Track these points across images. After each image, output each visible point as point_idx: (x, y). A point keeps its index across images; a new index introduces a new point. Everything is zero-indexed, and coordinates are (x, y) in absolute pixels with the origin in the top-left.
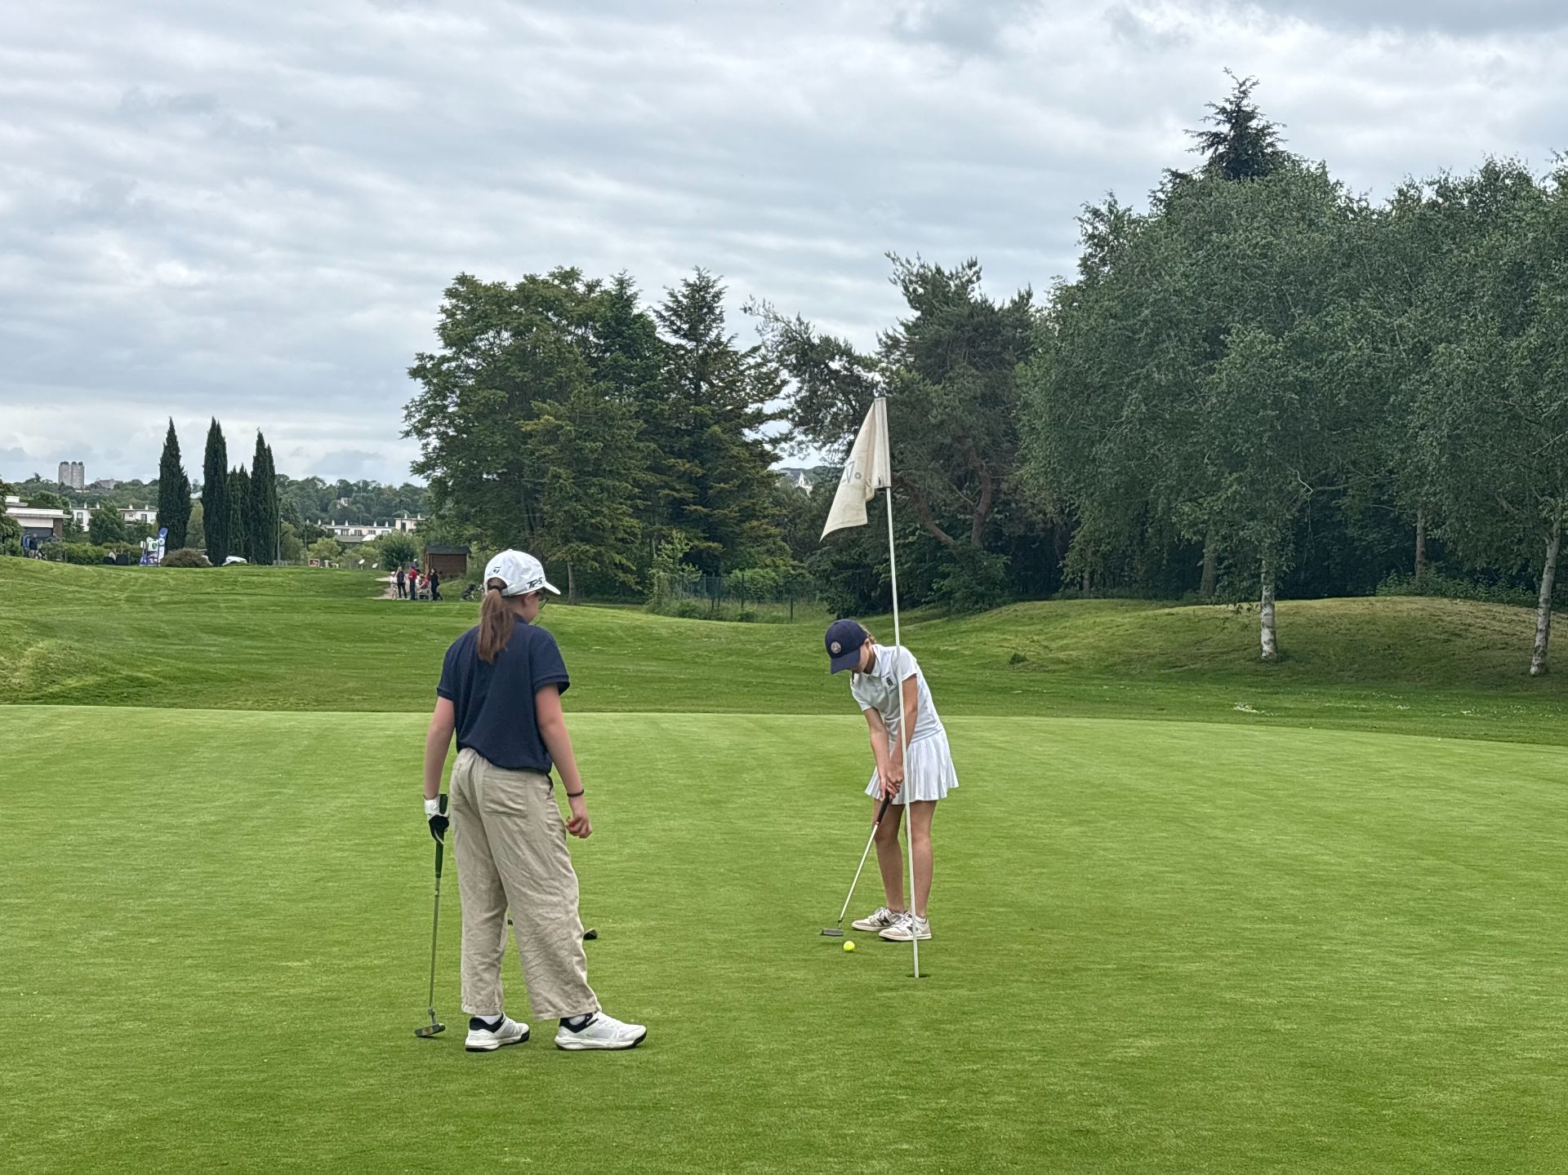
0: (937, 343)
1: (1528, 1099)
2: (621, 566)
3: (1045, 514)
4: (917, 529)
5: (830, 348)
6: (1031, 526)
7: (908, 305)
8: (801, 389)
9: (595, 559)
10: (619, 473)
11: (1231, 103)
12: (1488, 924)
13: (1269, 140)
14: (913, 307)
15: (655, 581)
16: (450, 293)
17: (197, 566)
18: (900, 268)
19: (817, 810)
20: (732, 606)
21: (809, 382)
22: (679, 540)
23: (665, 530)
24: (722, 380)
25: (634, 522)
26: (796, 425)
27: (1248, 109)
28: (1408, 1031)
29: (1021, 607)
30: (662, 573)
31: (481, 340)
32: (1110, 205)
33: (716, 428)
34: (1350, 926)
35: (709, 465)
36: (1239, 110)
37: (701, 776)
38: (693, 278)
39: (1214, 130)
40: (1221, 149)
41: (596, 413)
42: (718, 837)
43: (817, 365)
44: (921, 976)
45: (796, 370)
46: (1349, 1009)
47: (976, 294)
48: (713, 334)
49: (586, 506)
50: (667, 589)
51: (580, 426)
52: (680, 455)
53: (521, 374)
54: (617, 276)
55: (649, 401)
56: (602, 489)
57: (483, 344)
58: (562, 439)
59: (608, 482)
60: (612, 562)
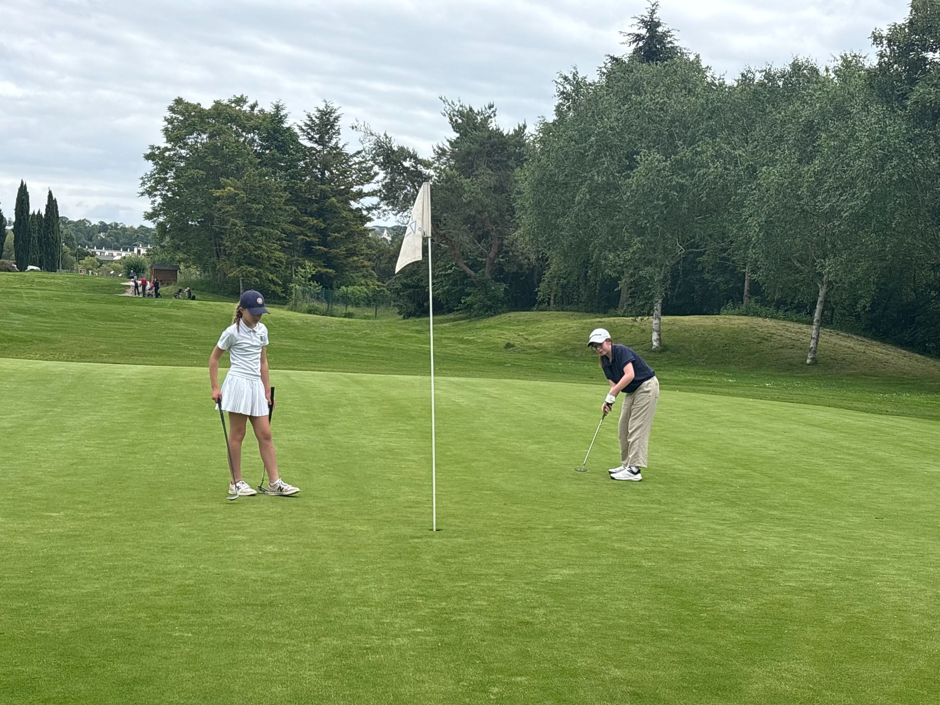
0: (469, 153)
1: (785, 610)
2: (272, 281)
3: (529, 260)
4: (453, 265)
5: (404, 153)
6: (521, 266)
7: (452, 129)
8: (386, 177)
9: (256, 276)
10: (273, 225)
11: (647, 17)
12: (771, 507)
13: (669, 39)
14: (455, 131)
15: (293, 291)
16: (171, 109)
17: (9, 271)
18: (448, 107)
19: (383, 431)
20: (340, 308)
21: (391, 173)
22: (309, 267)
23: (301, 260)
24: (338, 170)
25: (282, 254)
26: (382, 200)
27: (657, 20)
28: (719, 568)
29: (513, 315)
30: (297, 287)
31: (189, 138)
32: (574, 74)
33: (333, 199)
34: (691, 507)
35: (328, 222)
36: (652, 20)
37: (314, 409)
38: (322, 107)
39: (637, 32)
40: (641, 44)
41: (260, 187)
42: (322, 445)
43: (396, 163)
44: (437, 530)
45: (383, 166)
46: (685, 554)
47: (492, 125)
48: (334, 142)
49: (252, 244)
50: (301, 297)
51: (249, 195)
52: (311, 215)
53: (214, 161)
54: (275, 103)
55: (293, 181)
56: (263, 234)
57: (190, 141)
58: (238, 202)
59: (266, 229)
60: (267, 278)
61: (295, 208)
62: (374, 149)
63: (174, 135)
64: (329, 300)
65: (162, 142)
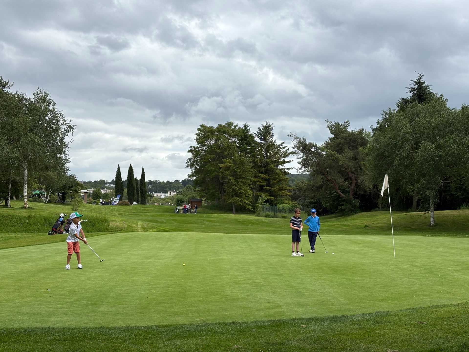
0: (340, 143)
2: (247, 203)
3: (370, 188)
4: (334, 193)
5: (311, 145)
6: (365, 192)
7: (330, 133)
8: (303, 156)
9: (240, 202)
10: (246, 178)
11: (417, 80)
13: (428, 90)
14: (331, 133)
15: (258, 208)
16: (199, 130)
17: (127, 205)
18: (329, 124)
20: (281, 215)
21: (305, 154)
22: (264, 197)
23: (259, 194)
24: (273, 152)
25: (250, 191)
27: (422, 81)
29: (364, 213)
30: (260, 205)
31: (207, 142)
32: (389, 111)
33: (272, 165)
35: (270, 176)
36: (420, 82)
38: (265, 124)
39: (413, 87)
40: (415, 92)
41: (240, 162)
43: (308, 150)
45: (302, 151)
47: (349, 130)
48: (270, 139)
49: (238, 187)
50: (261, 209)
51: (236, 165)
52: (262, 173)
53: (218, 151)
54: (244, 124)
55: (254, 158)
56: (242, 182)
57: (207, 143)
58: (231, 169)
59: (244, 181)
60: (245, 203)
61: (256, 171)
62: (298, 144)
63: (200, 141)
64: (275, 211)
65: (195, 144)
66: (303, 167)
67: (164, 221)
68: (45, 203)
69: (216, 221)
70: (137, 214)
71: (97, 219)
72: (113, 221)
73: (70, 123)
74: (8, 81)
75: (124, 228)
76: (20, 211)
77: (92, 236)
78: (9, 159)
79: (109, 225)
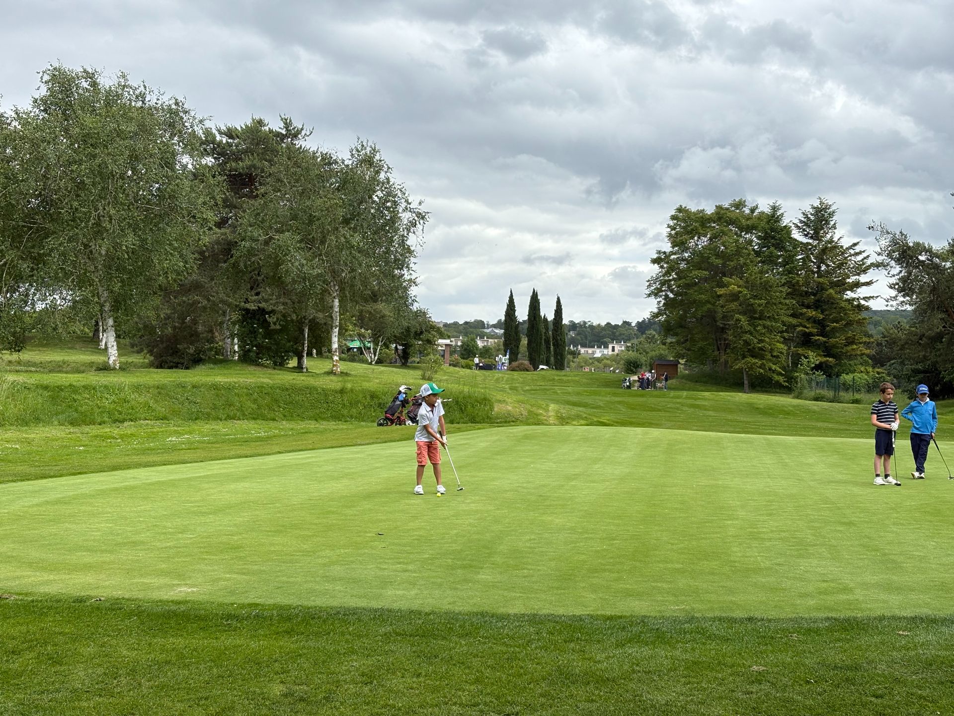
2: (774, 371)
5: (920, 248)
8: (901, 271)
9: (760, 367)
10: (774, 318)
15: (798, 380)
22: (814, 357)
23: (800, 351)
24: (834, 263)
33: (831, 291)
35: (827, 313)
38: (817, 204)
41: (761, 284)
43: (911, 258)
49: (755, 337)
50: (806, 385)
51: (752, 291)
52: (808, 307)
53: (716, 260)
54: (771, 204)
55: (790, 275)
56: (764, 327)
59: (768, 323)
60: (770, 369)
61: (794, 302)
62: (890, 246)
63: (677, 240)
64: (836, 388)
65: (667, 247)
66: (900, 295)
67: (601, 404)
68: (371, 364)
69: (707, 407)
70: (546, 389)
71: (470, 397)
72: (500, 401)
73: (419, 207)
74: (303, 126)
75: (521, 416)
76: (326, 380)
77: (459, 430)
78: (304, 279)
79: (492, 409)
